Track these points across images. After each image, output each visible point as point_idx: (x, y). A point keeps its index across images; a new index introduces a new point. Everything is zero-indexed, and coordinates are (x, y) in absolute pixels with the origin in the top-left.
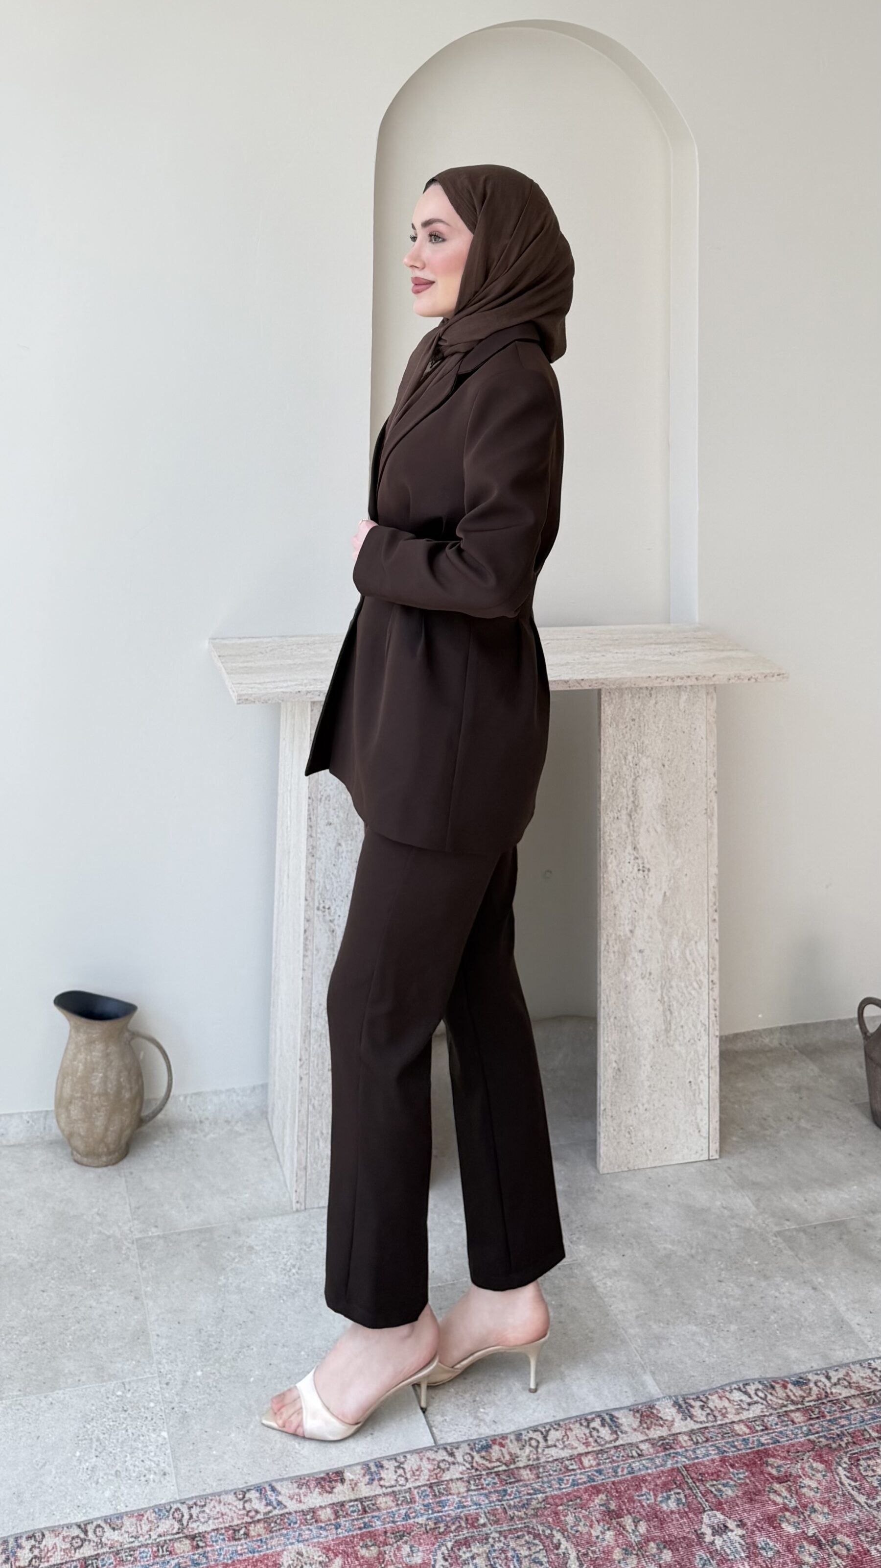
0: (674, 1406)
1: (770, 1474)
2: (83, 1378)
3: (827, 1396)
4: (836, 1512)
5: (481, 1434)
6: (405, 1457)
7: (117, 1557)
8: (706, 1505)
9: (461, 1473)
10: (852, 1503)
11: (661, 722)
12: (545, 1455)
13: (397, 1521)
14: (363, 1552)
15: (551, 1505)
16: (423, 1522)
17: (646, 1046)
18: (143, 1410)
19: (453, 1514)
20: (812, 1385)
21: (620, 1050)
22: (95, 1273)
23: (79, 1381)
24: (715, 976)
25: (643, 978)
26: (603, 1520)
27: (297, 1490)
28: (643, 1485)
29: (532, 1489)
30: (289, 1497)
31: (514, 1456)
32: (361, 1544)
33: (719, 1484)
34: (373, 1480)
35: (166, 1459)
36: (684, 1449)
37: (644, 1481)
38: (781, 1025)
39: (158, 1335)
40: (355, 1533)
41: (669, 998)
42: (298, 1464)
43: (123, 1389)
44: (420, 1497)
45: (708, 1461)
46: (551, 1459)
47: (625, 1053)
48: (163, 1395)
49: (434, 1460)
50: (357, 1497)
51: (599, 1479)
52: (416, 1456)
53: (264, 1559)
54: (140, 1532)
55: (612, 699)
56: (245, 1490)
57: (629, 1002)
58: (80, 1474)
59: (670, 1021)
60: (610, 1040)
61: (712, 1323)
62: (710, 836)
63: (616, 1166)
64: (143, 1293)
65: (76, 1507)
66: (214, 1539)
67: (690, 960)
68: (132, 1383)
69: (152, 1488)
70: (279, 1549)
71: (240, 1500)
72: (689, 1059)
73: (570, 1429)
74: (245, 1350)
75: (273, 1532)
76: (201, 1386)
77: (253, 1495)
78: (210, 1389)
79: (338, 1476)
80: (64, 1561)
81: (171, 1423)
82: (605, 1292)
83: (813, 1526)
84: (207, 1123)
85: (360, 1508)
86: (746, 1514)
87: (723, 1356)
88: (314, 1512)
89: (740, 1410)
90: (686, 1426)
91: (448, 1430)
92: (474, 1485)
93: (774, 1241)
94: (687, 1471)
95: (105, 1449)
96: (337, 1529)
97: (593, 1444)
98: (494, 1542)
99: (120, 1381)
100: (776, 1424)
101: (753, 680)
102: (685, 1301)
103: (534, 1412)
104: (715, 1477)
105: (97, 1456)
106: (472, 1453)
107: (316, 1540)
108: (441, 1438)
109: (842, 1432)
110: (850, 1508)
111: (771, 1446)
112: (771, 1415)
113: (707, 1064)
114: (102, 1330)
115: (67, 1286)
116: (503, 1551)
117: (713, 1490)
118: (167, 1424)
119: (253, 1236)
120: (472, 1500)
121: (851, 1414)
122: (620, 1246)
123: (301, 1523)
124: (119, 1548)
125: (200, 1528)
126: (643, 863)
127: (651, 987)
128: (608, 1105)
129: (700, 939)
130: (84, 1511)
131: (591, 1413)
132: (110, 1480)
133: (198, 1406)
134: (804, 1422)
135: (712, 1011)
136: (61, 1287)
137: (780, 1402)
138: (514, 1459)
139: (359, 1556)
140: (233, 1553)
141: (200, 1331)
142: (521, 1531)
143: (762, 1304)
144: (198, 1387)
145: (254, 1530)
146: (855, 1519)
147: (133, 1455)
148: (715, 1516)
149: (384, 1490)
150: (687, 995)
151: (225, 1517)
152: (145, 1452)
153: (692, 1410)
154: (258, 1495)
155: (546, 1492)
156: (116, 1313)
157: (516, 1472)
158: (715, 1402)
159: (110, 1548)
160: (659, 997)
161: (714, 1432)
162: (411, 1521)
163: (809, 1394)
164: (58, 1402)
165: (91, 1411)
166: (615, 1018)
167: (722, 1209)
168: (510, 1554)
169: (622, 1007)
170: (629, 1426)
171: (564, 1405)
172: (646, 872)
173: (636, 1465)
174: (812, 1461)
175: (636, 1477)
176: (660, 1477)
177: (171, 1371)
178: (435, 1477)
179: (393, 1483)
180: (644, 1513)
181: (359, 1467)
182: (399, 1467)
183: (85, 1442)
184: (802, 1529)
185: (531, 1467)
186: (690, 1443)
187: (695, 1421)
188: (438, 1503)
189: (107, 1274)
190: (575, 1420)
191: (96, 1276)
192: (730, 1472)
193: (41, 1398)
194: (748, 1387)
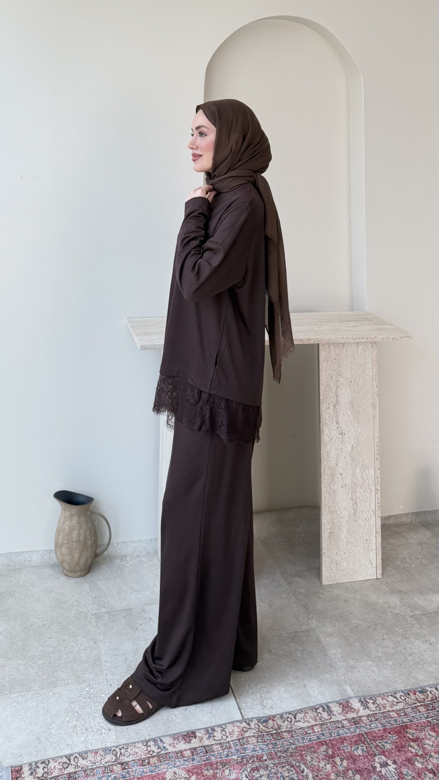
0: (359, 702)
1: (408, 737)
2: (70, 681)
3: (436, 699)
5: (265, 714)
6: (226, 725)
7: (85, 773)
8: (377, 752)
9: (254, 733)
11: (349, 360)
12: (295, 726)
13: (222, 758)
14: (206, 772)
15: (299, 751)
16: (236, 758)
17: (345, 521)
18: (99, 698)
19: (250, 754)
20: (428, 693)
21: (331, 523)
22: (75, 630)
23: (68, 683)
24: (378, 487)
25: (342, 487)
26: (325, 759)
27: (173, 741)
29: (289, 743)
30: (169, 745)
31: (280, 726)
32: (205, 769)
33: (383, 742)
34: (210, 737)
36: (365, 724)
37: (345, 740)
38: (412, 512)
39: (106, 661)
40: (202, 763)
41: (356, 498)
42: (175, 726)
43: (89, 687)
44: (234, 745)
45: (377, 730)
46: (298, 728)
47: (333, 524)
48: (108, 691)
49: (240, 727)
50: (203, 745)
51: (323, 738)
52: (231, 725)
53: (157, 775)
54: (96, 761)
55: (325, 348)
56: (147, 741)
57: (335, 499)
58: (68, 728)
59: (356, 509)
60: (326, 518)
61: (379, 661)
62: (374, 417)
63: (330, 581)
64: (98, 640)
65: (67, 745)
66: (132, 765)
67: (366, 479)
68: (93, 685)
69: (104, 737)
70: (165, 770)
71: (145, 746)
72: (366, 528)
73: (307, 713)
75: (161, 762)
77: (151, 743)
79: (193, 734)
80: (59, 775)
82: (325, 643)
83: (431, 764)
84: (128, 557)
85: (204, 751)
86: (396, 757)
87: (385, 677)
88: (181, 752)
89: (393, 705)
90: (366, 712)
91: (249, 711)
92: (261, 740)
93: (410, 620)
94: (367, 735)
95: (80, 717)
96: (193, 761)
97: (319, 720)
98: (271, 769)
99: (88, 683)
100: (411, 713)
101: (395, 340)
102: (366, 649)
103: (291, 703)
104: (381, 738)
105: (77, 720)
106: (259, 724)
107: (183, 767)
111: (408, 723)
112: (408, 708)
113: (375, 531)
114: (78, 658)
115: (61, 636)
116: (276, 774)
117: (380, 745)
119: (151, 613)
120: (259, 747)
122: (333, 621)
123: (176, 758)
124: (86, 768)
125: (125, 759)
126: (342, 430)
127: (346, 492)
128: (326, 550)
129: (370, 469)
130: (71, 747)
131: (317, 705)
132: (83, 732)
134: (425, 711)
135: (377, 505)
136: (58, 636)
137: (413, 701)
138: (280, 728)
139: (204, 774)
140: (142, 772)
141: (126, 659)
142: (284, 764)
143: (404, 652)
145: (152, 761)
147: (94, 721)
148: (382, 758)
149: (216, 742)
150: (364, 496)
151: (138, 754)
152: (100, 719)
153: (368, 704)
154: (154, 743)
155: (296, 744)
156: (85, 649)
157: (281, 733)
159: (82, 768)
160: (351, 497)
161: (380, 716)
162: (229, 758)
163: (427, 697)
164: (58, 693)
165: (73, 698)
166: (329, 507)
167: (384, 604)
168: (279, 775)
169: (332, 502)
170: (336, 711)
171: (306, 700)
172: (343, 435)
173: (341, 731)
174: (429, 731)
175: (341, 737)
176: (353, 738)
177: (112, 679)
178: (241, 735)
179: (220, 738)
180: (346, 756)
181: (203, 730)
182: (223, 730)
183: (71, 713)
184: (425, 765)
185: (289, 732)
186: (368, 721)
187: (370, 710)
188: (242, 749)
189: (80, 630)
190: (309, 708)
191: (75, 631)
192: (388, 736)
193: (49, 691)
194: (396, 695)
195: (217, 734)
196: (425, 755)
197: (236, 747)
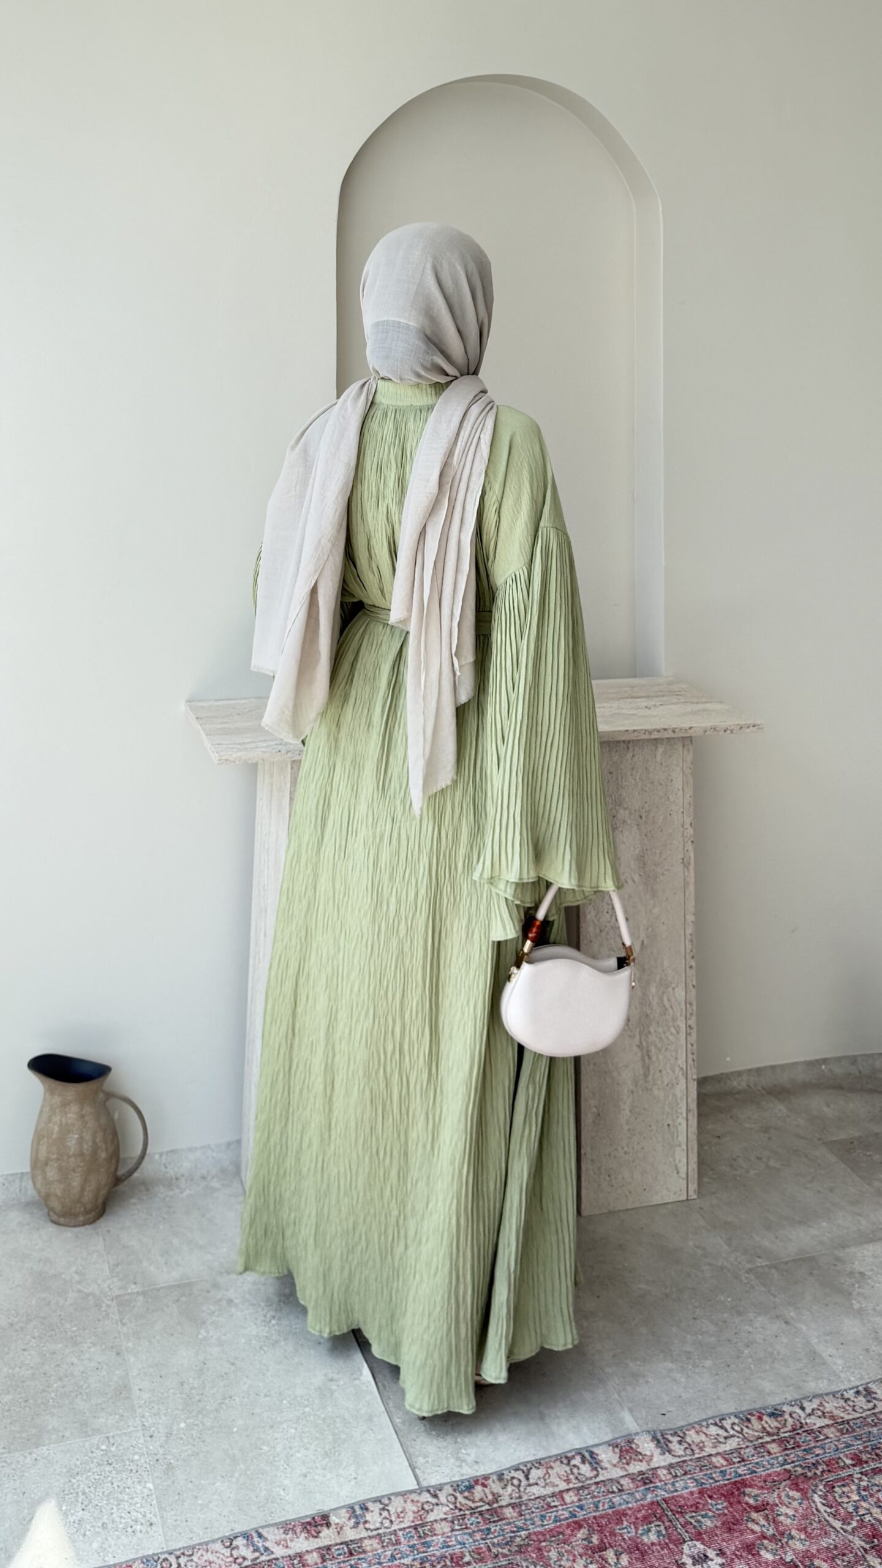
1: (747, 1503)
2: (67, 1434)
3: (801, 1427)
4: (813, 1538)
5: (462, 1475)
6: (390, 1499)
8: (686, 1536)
9: (445, 1514)
10: (828, 1528)
11: (639, 774)
12: (527, 1493)
13: (383, 1563)
15: (534, 1541)
16: (409, 1563)
17: (626, 1091)
18: (127, 1463)
19: (438, 1553)
20: (787, 1416)
21: (598, 1095)
22: (76, 1331)
24: (692, 1022)
26: (586, 1554)
27: (283, 1536)
28: (623, 1518)
29: (516, 1527)
30: (276, 1543)
31: (496, 1496)
33: (699, 1516)
34: (357, 1524)
35: (152, 1510)
36: (663, 1483)
37: (625, 1515)
38: (749, 1067)
39: (140, 1390)
41: (647, 1043)
42: (284, 1509)
43: (107, 1444)
44: (405, 1538)
45: (687, 1493)
46: (533, 1497)
47: (602, 1098)
48: (147, 1448)
49: (418, 1502)
50: (343, 1540)
51: (581, 1515)
52: (400, 1499)
56: (232, 1537)
59: (648, 1066)
60: (589, 1085)
61: (687, 1359)
62: (686, 884)
63: (597, 1209)
64: (124, 1348)
67: (668, 1006)
68: (116, 1437)
69: (139, 1538)
71: (227, 1547)
72: (667, 1102)
73: (551, 1468)
74: (226, 1401)
76: (184, 1437)
77: (240, 1542)
78: (194, 1440)
79: (323, 1520)
81: (156, 1475)
83: (791, 1553)
84: (183, 1180)
85: (346, 1551)
86: (724, 1543)
87: (699, 1391)
88: (300, 1557)
89: (717, 1442)
90: (665, 1460)
91: (431, 1471)
92: (458, 1525)
93: (747, 1278)
94: (667, 1504)
95: (91, 1502)
97: (574, 1481)
99: (104, 1435)
100: (753, 1456)
101: (729, 732)
102: (660, 1339)
103: (515, 1451)
104: (693, 1508)
105: (83, 1510)
106: (454, 1494)
108: (424, 1479)
109: (817, 1461)
110: (826, 1534)
111: (748, 1476)
112: (747, 1447)
113: (685, 1108)
114: (85, 1387)
115: (48, 1344)
117: (693, 1521)
118: (152, 1475)
119: (232, 1290)
120: (456, 1539)
121: (826, 1444)
122: (595, 1288)
127: (629, 1032)
128: (587, 1151)
129: (677, 986)
131: (571, 1451)
132: (97, 1532)
133: (182, 1457)
134: (779, 1452)
135: (690, 1056)
136: (42, 1345)
137: (756, 1434)
138: (496, 1499)
141: (182, 1384)
143: (735, 1340)
144: (181, 1438)
146: (831, 1544)
147: (119, 1507)
148: (695, 1546)
149: (370, 1533)
150: (665, 1040)
151: (212, 1565)
152: (131, 1504)
153: (670, 1445)
154: (245, 1541)
155: (529, 1529)
156: (97, 1369)
157: (499, 1510)
158: (692, 1436)
160: (637, 1043)
161: (691, 1465)
162: (397, 1562)
163: (785, 1425)
164: (43, 1458)
165: (76, 1465)
166: (595, 1064)
167: (695, 1249)
170: (608, 1461)
171: (547, 1443)
173: (617, 1500)
174: (788, 1490)
175: (616, 1511)
176: (640, 1511)
177: (154, 1424)
178: (419, 1518)
179: (378, 1525)
180: (625, 1546)
181: (344, 1510)
182: (383, 1509)
183: (70, 1496)
184: (780, 1555)
185: (513, 1506)
186: (669, 1477)
187: (673, 1455)
188: (423, 1544)
189: (87, 1331)
190: (555, 1458)
191: (77, 1333)
192: (708, 1503)
193: (26, 1455)
194: (723, 1422)
195: (372, 1517)
196: (780, 1537)
197: (409, 1541)
